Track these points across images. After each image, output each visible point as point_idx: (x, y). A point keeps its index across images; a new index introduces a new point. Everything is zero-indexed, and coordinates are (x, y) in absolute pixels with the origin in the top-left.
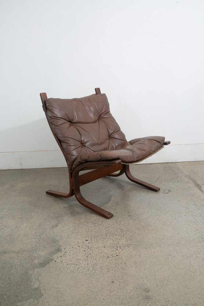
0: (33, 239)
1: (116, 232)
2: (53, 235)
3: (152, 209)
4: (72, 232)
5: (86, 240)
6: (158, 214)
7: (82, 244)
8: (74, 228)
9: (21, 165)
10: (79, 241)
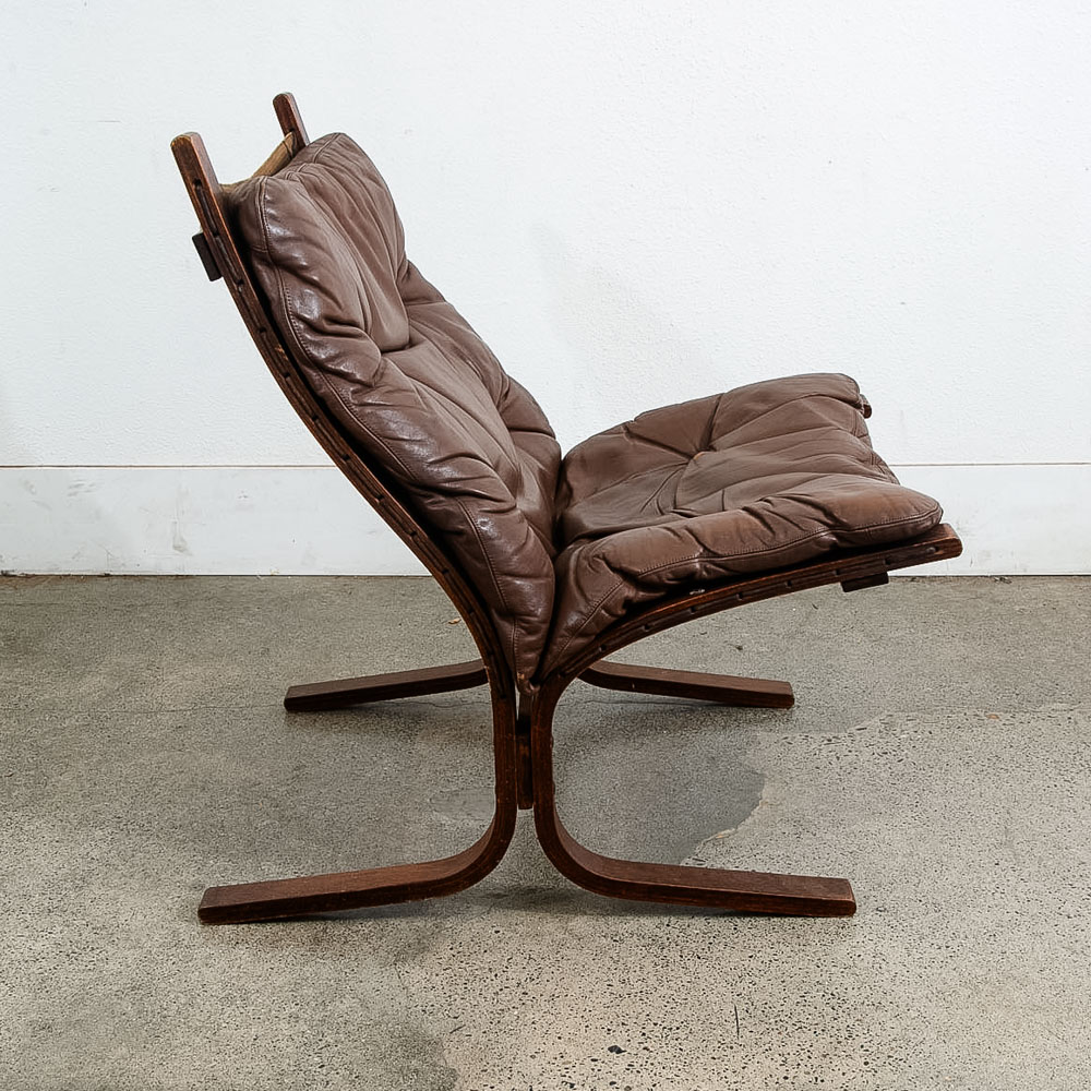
0: (283, 1025)
1: (799, 1009)
2: (404, 1002)
3: (1025, 875)
4: (520, 990)
5: (611, 1049)
6: (1069, 908)
7: (586, 1070)
8: (532, 967)
9: (175, 547)
10: (571, 1049)
